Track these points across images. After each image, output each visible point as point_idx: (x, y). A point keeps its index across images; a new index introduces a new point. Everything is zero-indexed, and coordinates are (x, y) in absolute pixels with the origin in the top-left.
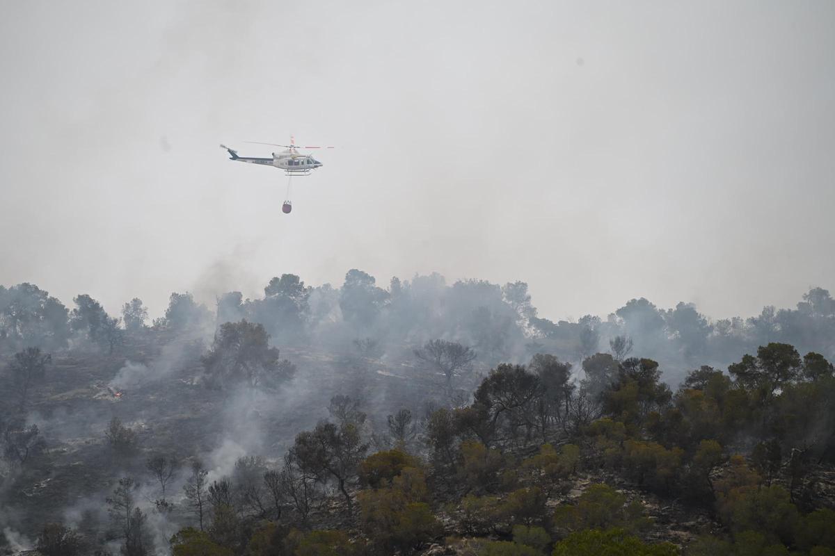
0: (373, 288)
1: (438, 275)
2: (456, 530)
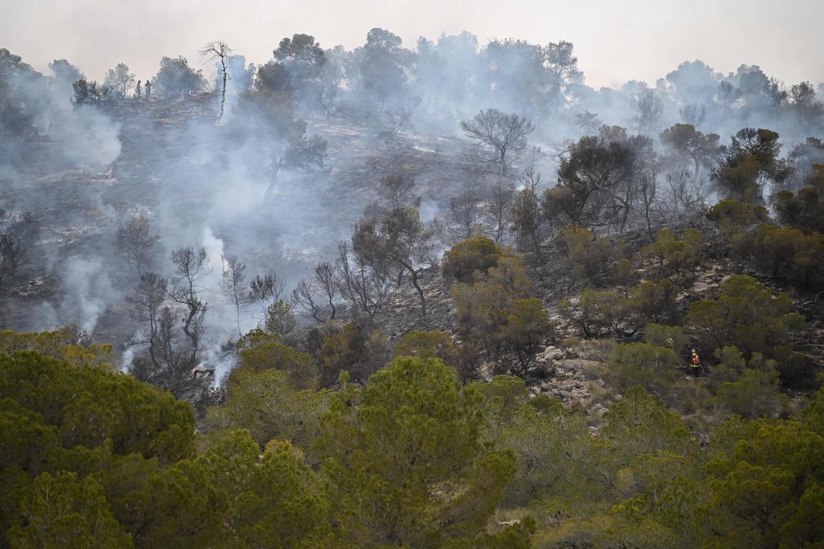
0: (399, 50)
1: (470, 34)
2: (569, 330)
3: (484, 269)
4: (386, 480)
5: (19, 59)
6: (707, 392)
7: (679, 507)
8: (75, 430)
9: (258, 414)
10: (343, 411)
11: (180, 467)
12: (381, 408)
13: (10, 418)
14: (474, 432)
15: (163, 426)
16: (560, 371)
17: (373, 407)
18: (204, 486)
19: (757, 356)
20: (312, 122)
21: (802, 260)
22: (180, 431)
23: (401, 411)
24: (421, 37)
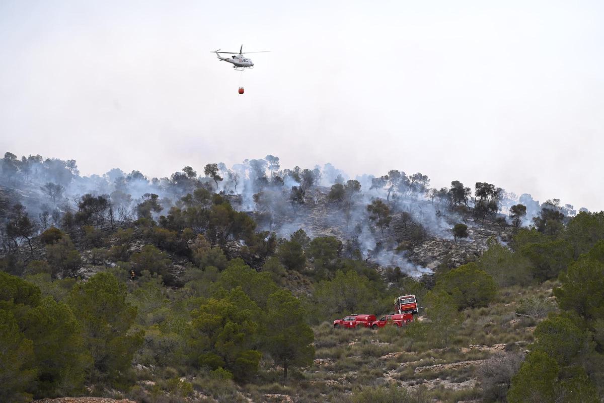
0: (16, 160)
1: (39, 155)
2: (88, 262)
3: (57, 239)
4: (94, 316)
6: (137, 286)
7: (178, 328)
11: (37, 309)
16: (86, 277)
19: (155, 274)
21: (169, 240)
22: (36, 296)
23: (100, 291)
24: (23, 156)
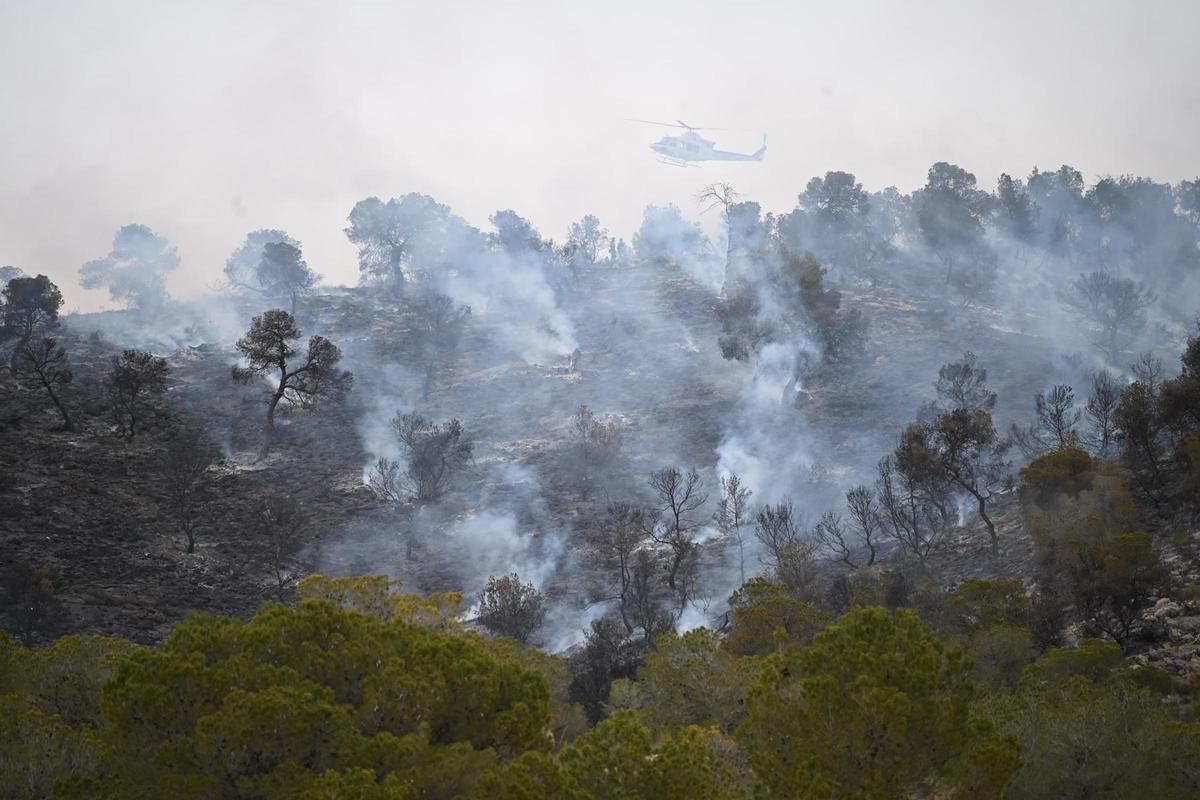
0: (972, 192)
1: (1072, 169)
2: (1191, 576)
3: (1074, 492)
4: (837, 780)
5: (448, 209)
8: (378, 711)
9: (681, 690)
10: (778, 683)
11: (525, 762)
12: (830, 678)
13: (287, 695)
14: (962, 711)
15: (503, 704)
16: (1176, 633)
17: (819, 678)
18: (559, 788)
20: (851, 293)
22: (527, 711)
23: (857, 682)
24: (1003, 175)
